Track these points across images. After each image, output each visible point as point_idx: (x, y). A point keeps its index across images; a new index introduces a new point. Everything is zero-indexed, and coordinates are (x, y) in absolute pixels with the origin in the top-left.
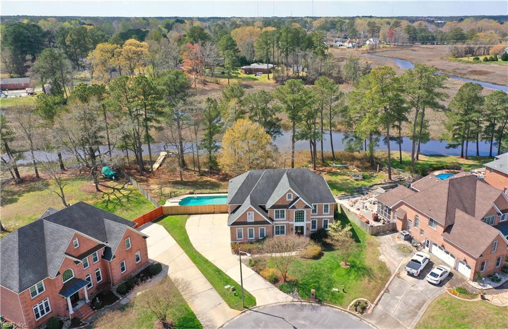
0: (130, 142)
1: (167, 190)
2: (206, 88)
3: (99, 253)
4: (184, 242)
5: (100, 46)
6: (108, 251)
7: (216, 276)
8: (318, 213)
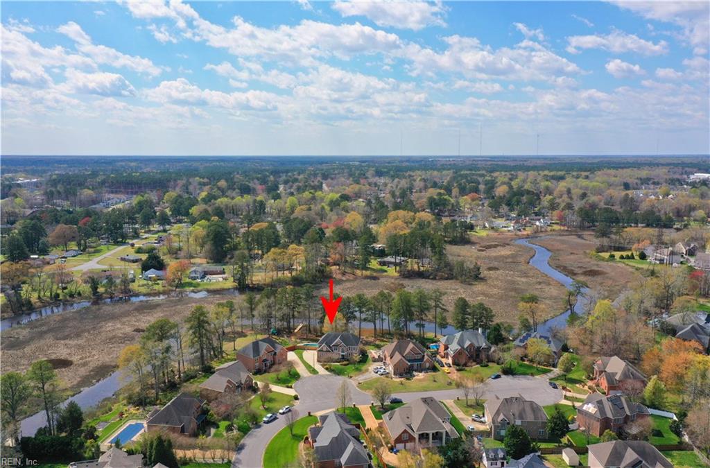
0: (285, 317)
1: (299, 341)
2: (344, 279)
3: (273, 353)
4: (301, 358)
5: (273, 249)
6: (275, 353)
7: (308, 367)
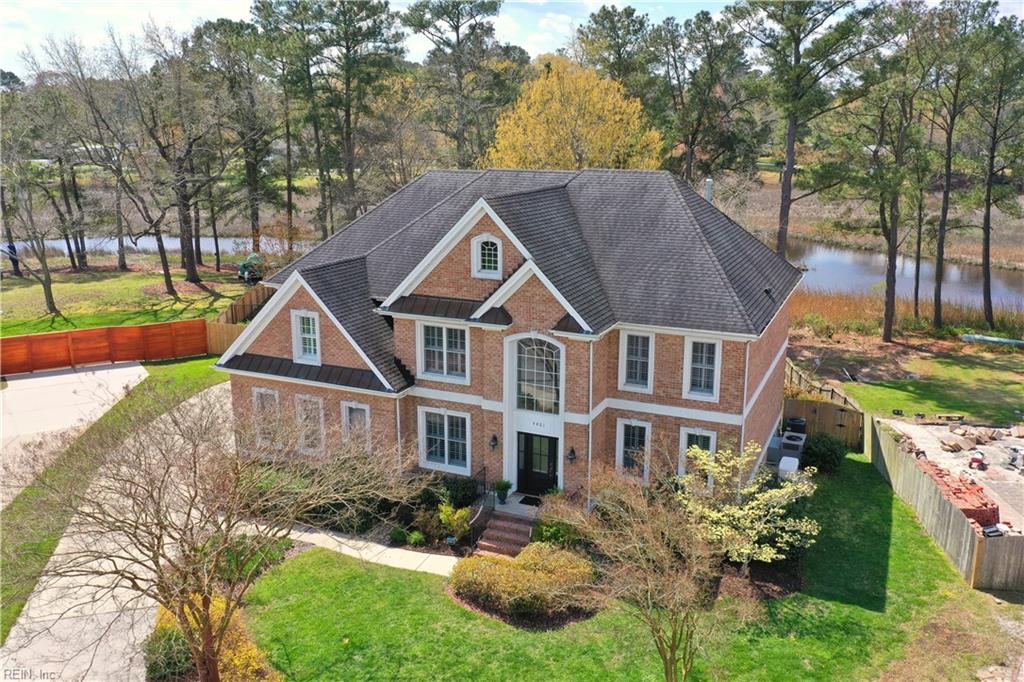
8: (659, 384)
